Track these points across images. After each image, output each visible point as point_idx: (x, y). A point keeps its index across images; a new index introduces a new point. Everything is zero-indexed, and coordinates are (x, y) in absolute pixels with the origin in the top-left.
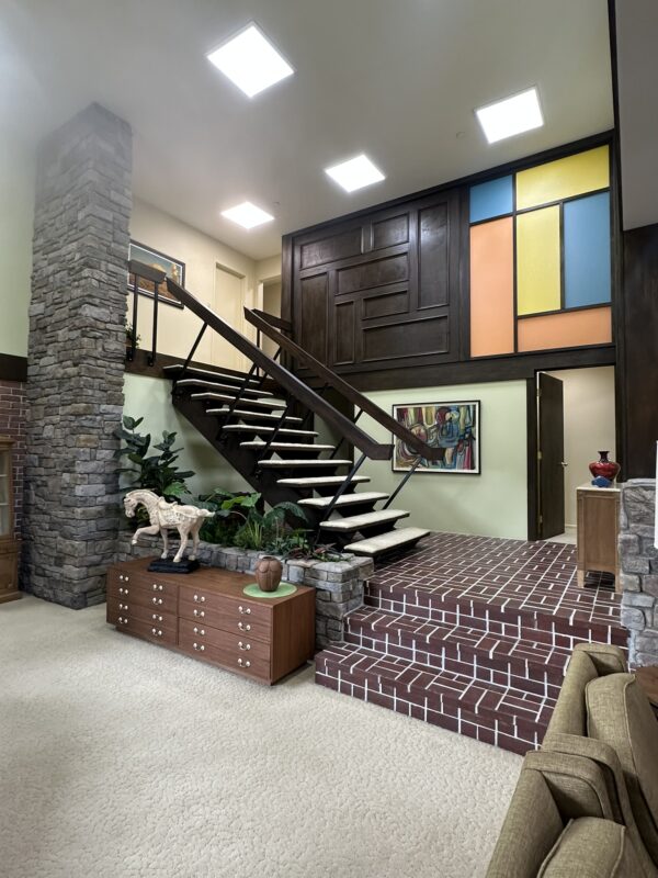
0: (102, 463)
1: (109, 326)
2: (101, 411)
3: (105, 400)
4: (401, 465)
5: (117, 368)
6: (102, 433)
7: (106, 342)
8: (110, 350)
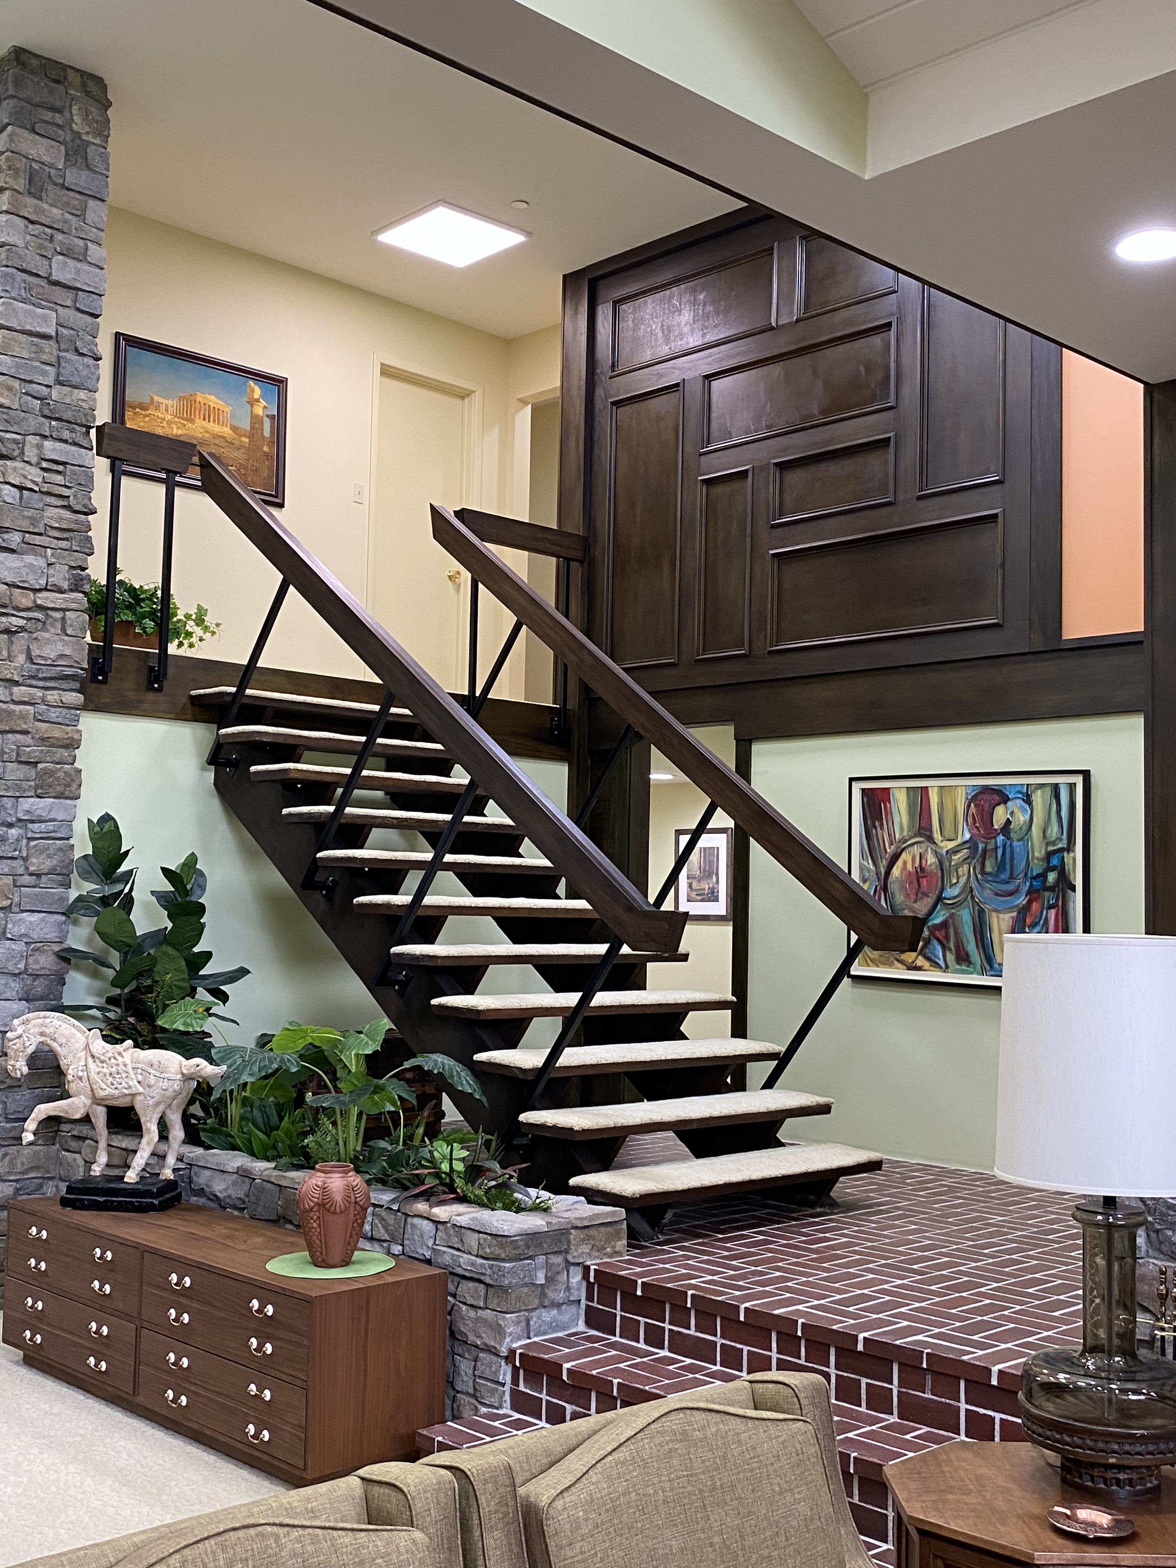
0: (19, 947)
1: (42, 599)
2: (20, 815)
3: (30, 786)
4: (871, 960)
5: (62, 703)
6: (21, 870)
7: (36, 639)
8: (46, 660)
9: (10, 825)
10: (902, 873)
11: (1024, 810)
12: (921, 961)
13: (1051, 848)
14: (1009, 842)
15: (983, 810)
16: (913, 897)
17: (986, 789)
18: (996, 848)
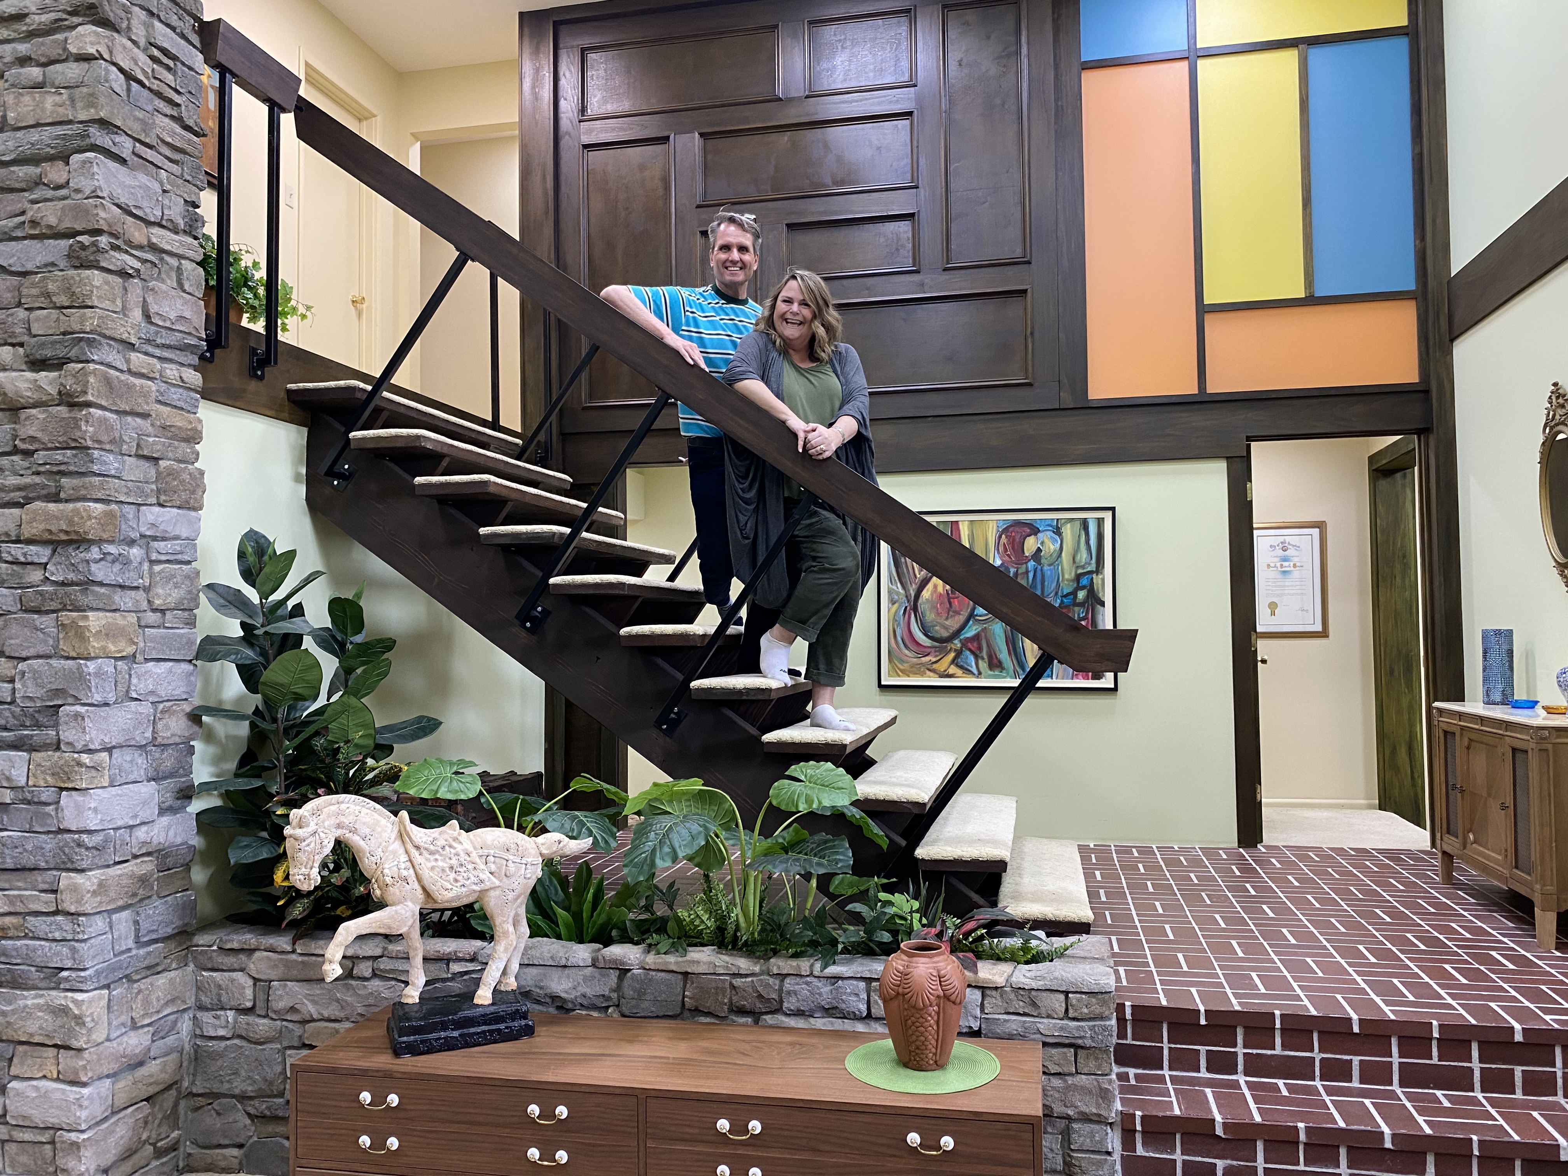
2: (143, 529)
3: (152, 490)
4: (901, 671)
5: (183, 381)
6: (144, 605)
7: (152, 290)
8: (165, 321)
9: (132, 543)
10: (932, 595)
11: (1054, 541)
12: (953, 670)
13: (1080, 571)
14: (1039, 567)
15: (1014, 540)
16: (945, 616)
17: (1018, 523)
18: (1027, 572)
